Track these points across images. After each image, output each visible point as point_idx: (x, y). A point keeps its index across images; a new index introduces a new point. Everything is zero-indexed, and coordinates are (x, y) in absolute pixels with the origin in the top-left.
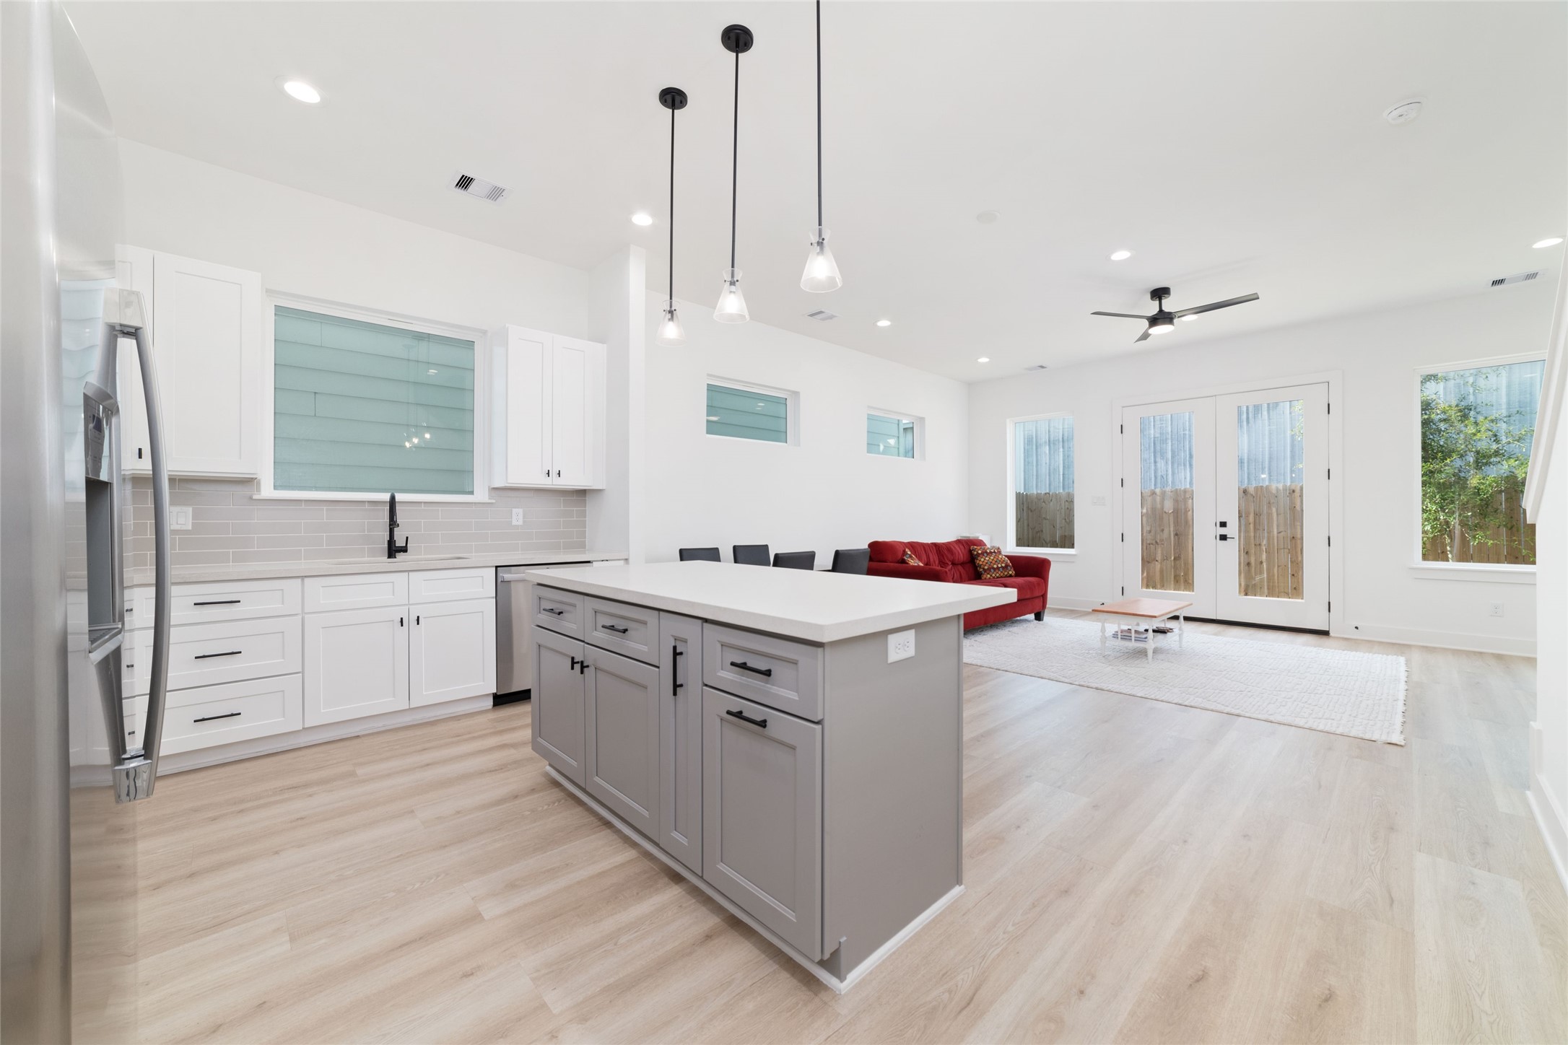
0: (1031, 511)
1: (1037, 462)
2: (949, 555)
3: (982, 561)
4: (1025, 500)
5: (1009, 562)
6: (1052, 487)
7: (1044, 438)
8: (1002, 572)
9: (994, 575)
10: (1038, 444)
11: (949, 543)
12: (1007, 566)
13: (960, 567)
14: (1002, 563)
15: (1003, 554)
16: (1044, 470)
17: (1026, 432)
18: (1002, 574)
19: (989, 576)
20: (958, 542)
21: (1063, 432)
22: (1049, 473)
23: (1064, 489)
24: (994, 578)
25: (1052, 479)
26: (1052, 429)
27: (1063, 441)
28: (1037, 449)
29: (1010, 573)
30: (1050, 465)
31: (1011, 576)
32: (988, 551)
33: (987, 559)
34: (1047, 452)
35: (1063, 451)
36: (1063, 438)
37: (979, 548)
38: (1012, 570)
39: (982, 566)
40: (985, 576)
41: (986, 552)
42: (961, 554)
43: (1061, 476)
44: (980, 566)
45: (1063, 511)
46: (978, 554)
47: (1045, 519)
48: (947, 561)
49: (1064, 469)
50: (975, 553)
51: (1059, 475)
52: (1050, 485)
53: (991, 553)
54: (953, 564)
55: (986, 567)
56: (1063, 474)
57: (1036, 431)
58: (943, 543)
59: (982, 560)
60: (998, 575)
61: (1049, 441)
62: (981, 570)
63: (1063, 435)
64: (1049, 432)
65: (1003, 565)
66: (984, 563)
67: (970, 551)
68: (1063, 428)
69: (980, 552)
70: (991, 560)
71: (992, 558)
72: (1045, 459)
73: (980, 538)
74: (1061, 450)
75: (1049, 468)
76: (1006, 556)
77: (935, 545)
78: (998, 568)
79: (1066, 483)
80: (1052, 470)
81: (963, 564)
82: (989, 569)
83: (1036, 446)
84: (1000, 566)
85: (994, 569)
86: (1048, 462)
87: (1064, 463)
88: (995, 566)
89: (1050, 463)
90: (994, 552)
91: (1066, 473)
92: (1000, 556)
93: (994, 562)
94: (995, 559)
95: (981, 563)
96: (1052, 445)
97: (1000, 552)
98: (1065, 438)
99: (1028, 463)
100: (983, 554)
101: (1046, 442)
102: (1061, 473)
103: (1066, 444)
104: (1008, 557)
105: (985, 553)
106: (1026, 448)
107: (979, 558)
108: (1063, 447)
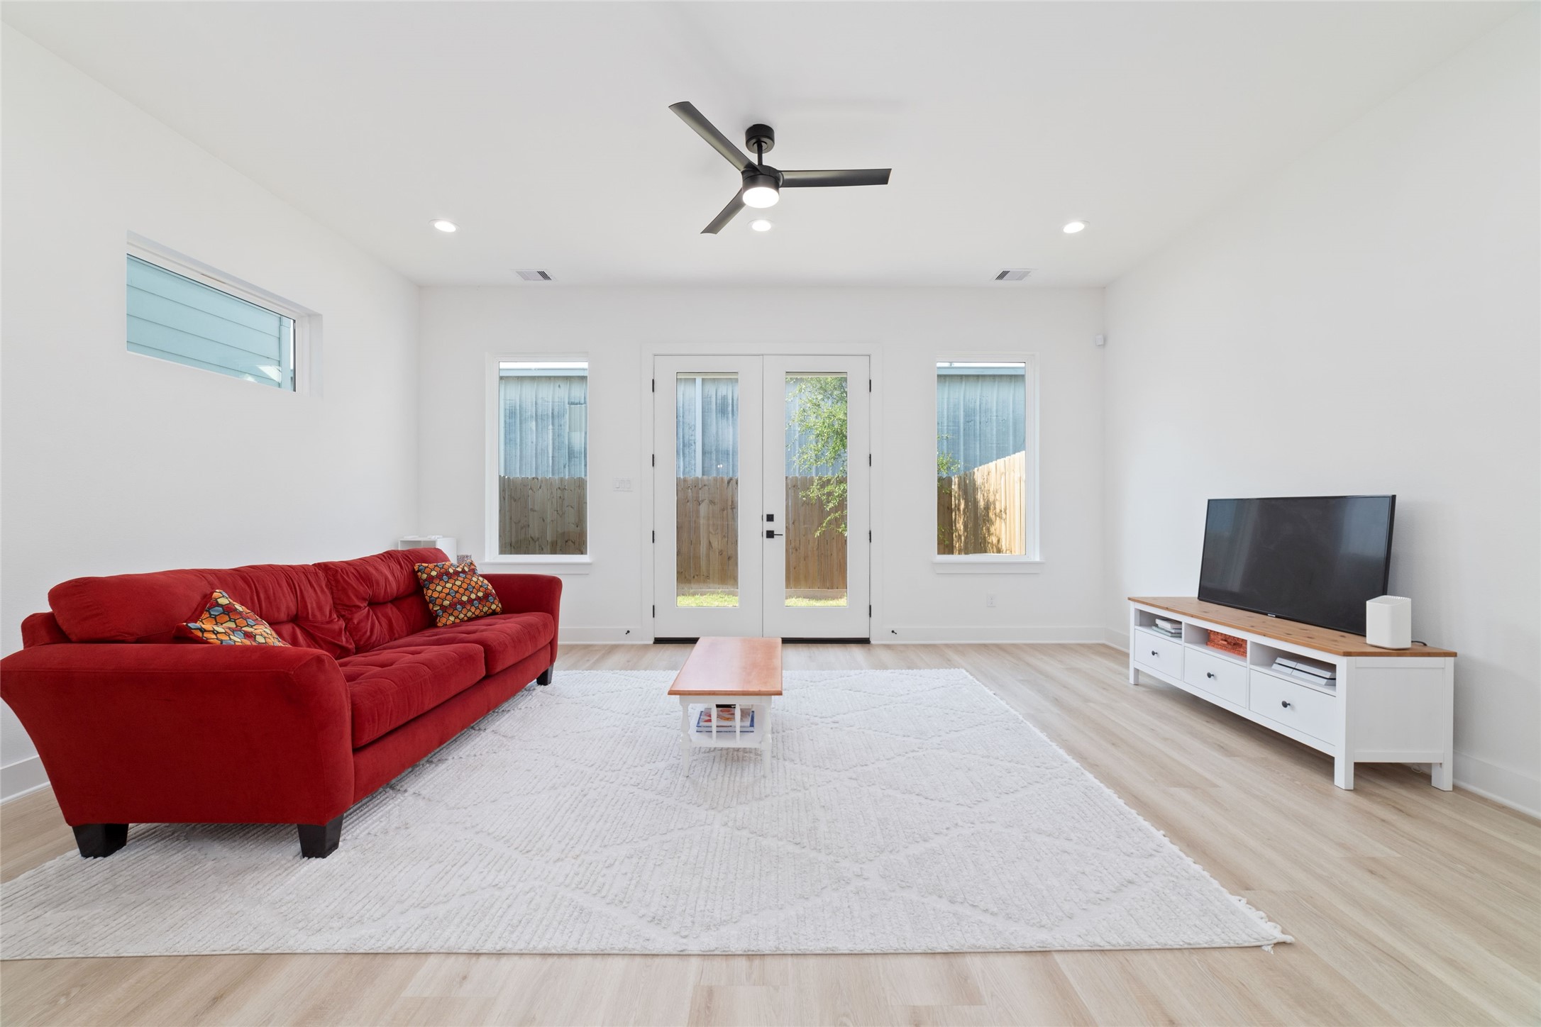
0: (515, 501)
1: (521, 440)
2: (362, 589)
3: (437, 592)
4: (506, 486)
5: (490, 587)
6: (540, 472)
7: (530, 410)
8: (477, 608)
9: (461, 616)
10: (523, 418)
11: (364, 560)
12: (486, 596)
13: (391, 611)
14: (479, 590)
15: (479, 571)
16: (530, 451)
17: (508, 402)
18: (477, 612)
19: (452, 618)
20: (389, 556)
21: (553, 406)
22: (536, 454)
23: (553, 474)
24: (462, 620)
25: (539, 461)
26: (540, 401)
27: (553, 417)
28: (521, 423)
29: (494, 607)
30: (537, 445)
31: (494, 613)
32: (451, 571)
33: (449, 585)
34: (534, 428)
35: (553, 429)
36: (552, 413)
37: (431, 566)
38: (497, 601)
39: (438, 601)
40: (444, 620)
41: (447, 574)
42: (392, 580)
43: (551, 458)
44: (433, 601)
45: (554, 501)
46: (431, 579)
47: (533, 510)
48: (358, 603)
49: (553, 451)
50: (425, 576)
51: (548, 457)
52: (536, 469)
53: (457, 573)
54: (374, 603)
55: (446, 603)
56: (553, 457)
57: (520, 399)
58: (347, 563)
59: (439, 588)
60: (469, 614)
61: (536, 415)
62: (437, 608)
63: (553, 410)
64: (536, 404)
65: (480, 594)
66: (443, 595)
67: (414, 574)
68: (553, 402)
69: (434, 573)
70: (456, 588)
71: (458, 583)
72: (531, 437)
73: (438, 546)
74: (551, 427)
75: (536, 448)
76: (485, 576)
77: (325, 568)
78: (470, 601)
79: (556, 468)
80: (539, 451)
81: (396, 600)
82: (453, 605)
83: (520, 420)
84: (473, 596)
85: (463, 604)
86: (534, 441)
87: (553, 443)
88: (465, 598)
89: (537, 442)
90: (463, 571)
91: (556, 454)
92: (475, 579)
93: (461, 591)
94: (465, 586)
95: (436, 595)
96: (539, 421)
97: (473, 571)
98: (556, 413)
99: (510, 440)
100: (440, 576)
101: (532, 417)
102: (551, 455)
103: (556, 421)
104: (488, 577)
105: (445, 575)
106: (508, 421)
107: (432, 586)
108: (553, 424)
